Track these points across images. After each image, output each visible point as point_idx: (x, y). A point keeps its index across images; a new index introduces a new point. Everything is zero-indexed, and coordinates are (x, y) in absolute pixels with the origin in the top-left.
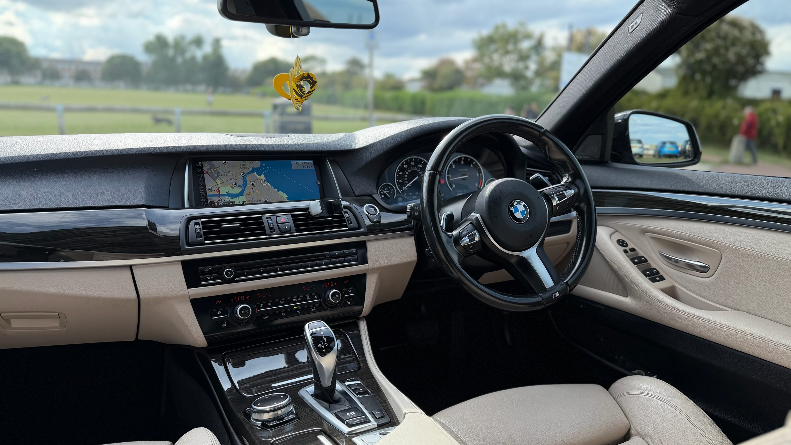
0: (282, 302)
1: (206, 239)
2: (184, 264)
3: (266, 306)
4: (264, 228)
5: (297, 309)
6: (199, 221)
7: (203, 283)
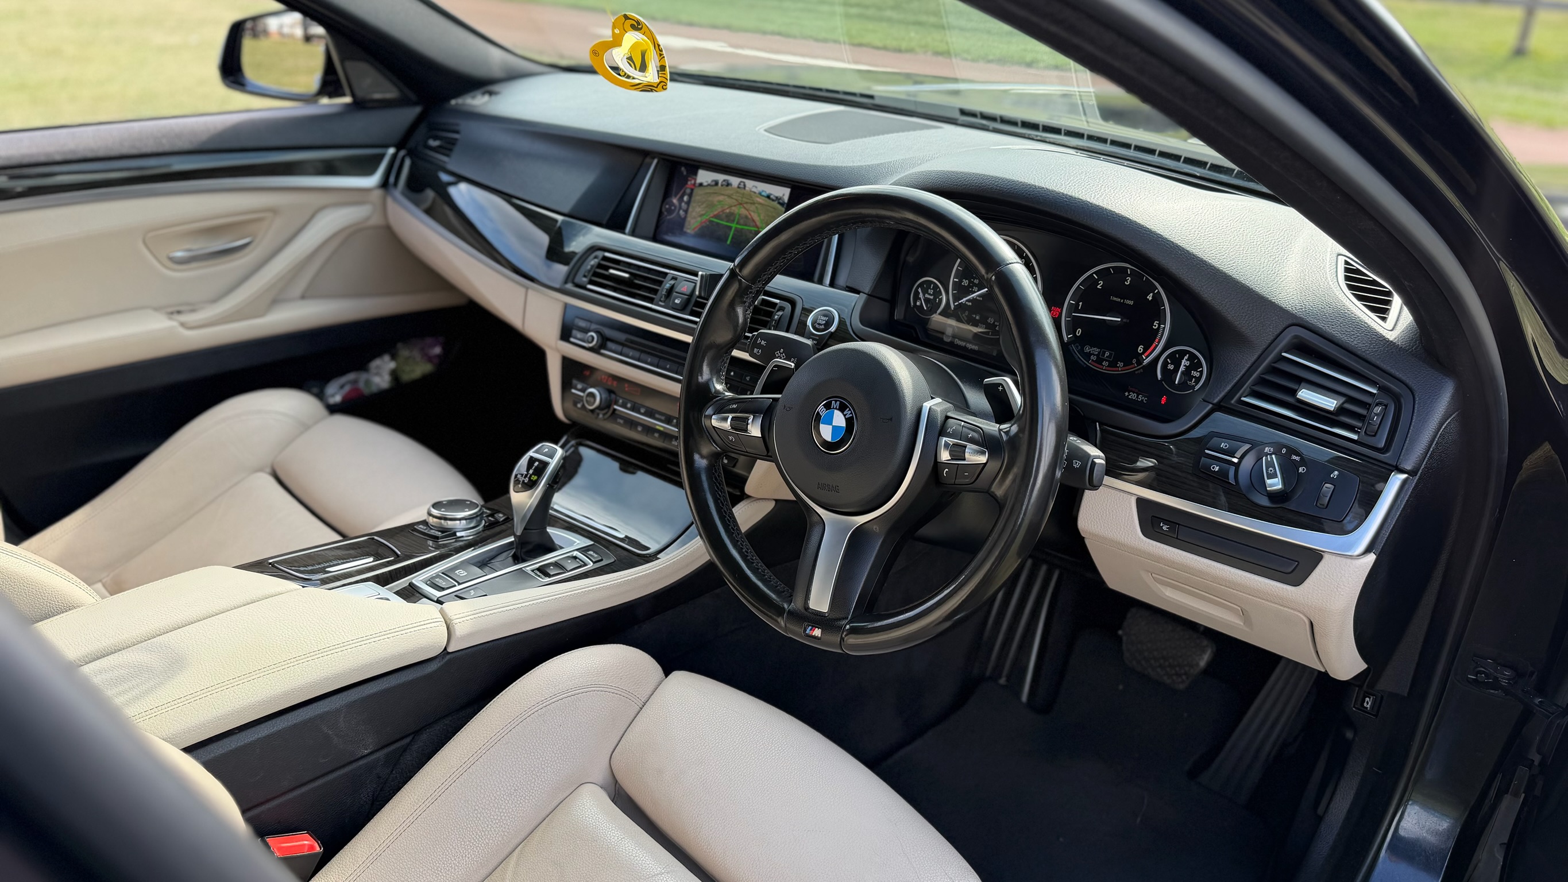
0: (642, 411)
1: (592, 282)
2: (566, 306)
3: (624, 406)
4: (655, 292)
5: (659, 431)
6: (600, 254)
7: (572, 340)
